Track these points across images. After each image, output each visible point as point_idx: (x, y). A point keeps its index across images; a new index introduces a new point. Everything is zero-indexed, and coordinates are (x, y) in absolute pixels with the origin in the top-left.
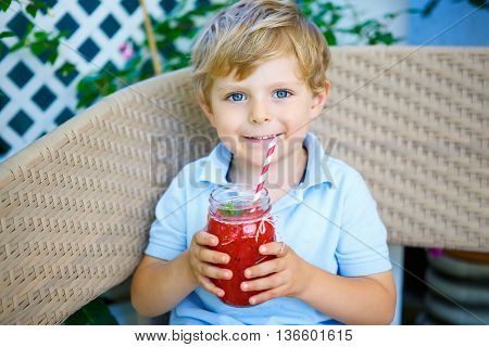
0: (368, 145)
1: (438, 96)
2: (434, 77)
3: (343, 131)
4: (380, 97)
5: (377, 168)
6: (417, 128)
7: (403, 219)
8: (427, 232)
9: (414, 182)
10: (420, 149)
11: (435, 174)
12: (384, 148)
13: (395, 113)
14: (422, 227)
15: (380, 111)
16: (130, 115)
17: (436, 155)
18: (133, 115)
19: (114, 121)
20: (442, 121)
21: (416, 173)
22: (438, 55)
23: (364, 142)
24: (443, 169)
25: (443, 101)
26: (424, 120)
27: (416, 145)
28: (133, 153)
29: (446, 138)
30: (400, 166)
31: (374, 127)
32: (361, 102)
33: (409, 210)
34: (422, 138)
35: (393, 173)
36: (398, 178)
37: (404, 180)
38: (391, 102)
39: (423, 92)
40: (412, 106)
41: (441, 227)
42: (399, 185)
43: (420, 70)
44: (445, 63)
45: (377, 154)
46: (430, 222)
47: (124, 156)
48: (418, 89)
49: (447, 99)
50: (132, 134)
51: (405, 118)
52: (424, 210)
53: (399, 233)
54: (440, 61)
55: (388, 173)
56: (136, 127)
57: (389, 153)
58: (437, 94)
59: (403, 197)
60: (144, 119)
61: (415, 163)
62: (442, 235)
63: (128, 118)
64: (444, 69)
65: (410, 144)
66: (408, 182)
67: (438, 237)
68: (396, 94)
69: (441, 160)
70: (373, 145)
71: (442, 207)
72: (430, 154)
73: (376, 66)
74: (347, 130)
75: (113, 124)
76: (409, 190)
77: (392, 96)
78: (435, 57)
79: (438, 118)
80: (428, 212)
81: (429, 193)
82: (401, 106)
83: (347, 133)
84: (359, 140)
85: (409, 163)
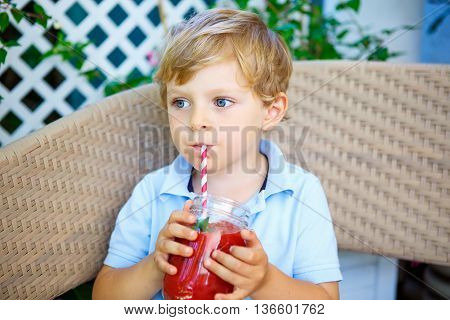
0: (345, 156)
1: (414, 112)
2: (410, 93)
3: (321, 141)
4: (358, 110)
5: (352, 179)
6: (392, 141)
7: (374, 229)
8: (397, 243)
9: (387, 195)
10: (394, 163)
11: (408, 188)
12: (360, 160)
13: (372, 126)
14: (393, 239)
15: (358, 124)
16: (112, 122)
17: (409, 168)
18: (115, 121)
19: (94, 126)
20: (417, 136)
21: (389, 186)
22: (416, 72)
23: (341, 153)
24: (415, 182)
25: (419, 117)
26: (399, 134)
27: (390, 158)
28: (113, 158)
29: (419, 153)
30: (374, 178)
31: (352, 139)
32: (340, 114)
33: (381, 221)
34: (397, 151)
35: (368, 184)
36: (372, 189)
37: (377, 192)
38: (369, 115)
39: (399, 107)
40: (388, 120)
41: (410, 239)
42: (372, 196)
43: (397, 86)
44: (422, 79)
45: (353, 165)
46: (401, 234)
47: (103, 160)
48: (395, 104)
49: (422, 115)
50: (113, 140)
51: (381, 131)
52: (396, 222)
53: (370, 243)
54: (418, 77)
55: (362, 184)
56: (118, 132)
57: (364, 165)
58: (413, 110)
59: (375, 208)
60: (127, 126)
61: (388, 176)
62: (411, 248)
63: (110, 123)
64: (420, 84)
65: (385, 157)
66: (381, 194)
67: (407, 249)
68: (374, 108)
69: (414, 174)
70: (350, 156)
71: (412, 220)
72: (404, 168)
73: (356, 80)
74: (326, 141)
75: (92, 130)
76: (382, 202)
77: (370, 110)
78: (412, 74)
79: (413, 133)
80: (399, 224)
81: (401, 206)
82: (377, 119)
83: (325, 143)
84: (336, 152)
85: (383, 176)
